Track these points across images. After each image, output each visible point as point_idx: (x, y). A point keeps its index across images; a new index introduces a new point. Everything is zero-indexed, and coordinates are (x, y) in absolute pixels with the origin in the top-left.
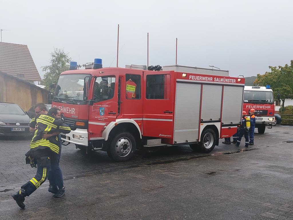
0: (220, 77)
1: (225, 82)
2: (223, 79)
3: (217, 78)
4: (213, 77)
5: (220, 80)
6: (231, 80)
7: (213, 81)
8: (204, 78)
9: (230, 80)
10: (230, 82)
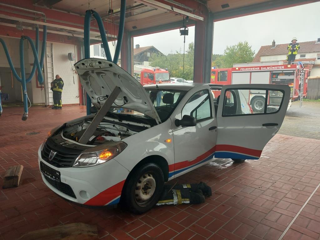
0: (267, 67)
1: (272, 69)
2: (269, 67)
3: (264, 68)
4: (260, 67)
5: (267, 68)
6: (279, 68)
7: (260, 69)
8: (252, 69)
9: (277, 68)
10: (277, 69)
